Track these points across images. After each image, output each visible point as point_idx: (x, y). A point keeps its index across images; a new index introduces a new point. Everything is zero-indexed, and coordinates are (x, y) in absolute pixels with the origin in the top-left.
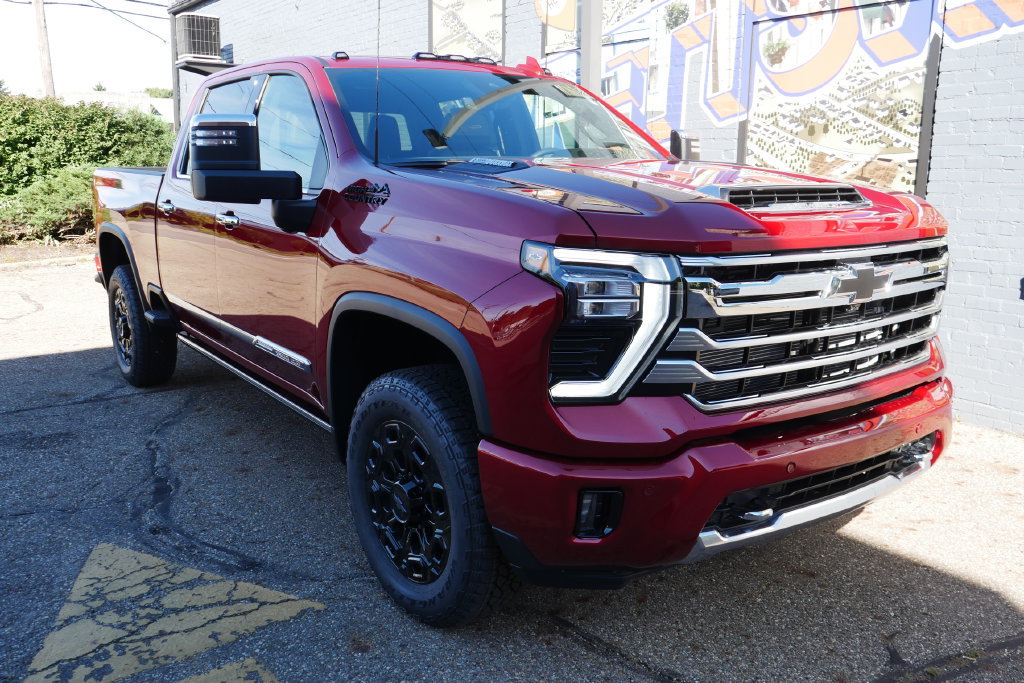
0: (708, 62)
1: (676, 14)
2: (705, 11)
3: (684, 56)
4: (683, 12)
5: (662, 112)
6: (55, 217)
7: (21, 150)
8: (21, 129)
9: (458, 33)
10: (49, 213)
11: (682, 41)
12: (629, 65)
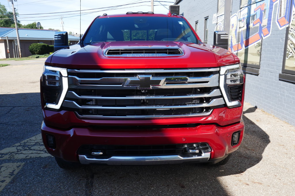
0: (279, 6)
3: (273, 4)
5: (266, 26)
12: (260, 9)
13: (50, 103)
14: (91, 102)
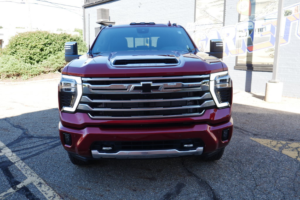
0: (298, 25)
1: (288, 12)
2: (298, 12)
3: (290, 23)
4: (290, 12)
5: (282, 37)
6: (60, 65)
7: (47, 46)
8: (47, 40)
9: (206, 15)
10: (58, 64)
11: (289, 19)
12: (271, 25)
13: (66, 106)
14: (102, 105)
